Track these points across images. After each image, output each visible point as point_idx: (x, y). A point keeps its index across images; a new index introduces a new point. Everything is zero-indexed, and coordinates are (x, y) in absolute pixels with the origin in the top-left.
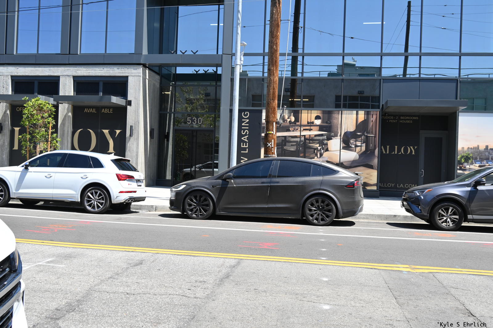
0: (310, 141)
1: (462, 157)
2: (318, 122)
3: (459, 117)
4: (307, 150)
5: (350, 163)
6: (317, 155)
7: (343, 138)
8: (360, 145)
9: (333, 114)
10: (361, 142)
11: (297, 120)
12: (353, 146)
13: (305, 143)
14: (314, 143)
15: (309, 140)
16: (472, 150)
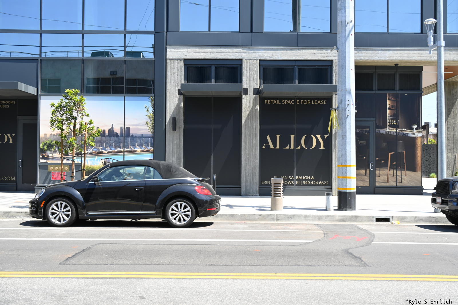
1: (45, 144)
3: (41, 101)
16: (55, 136)
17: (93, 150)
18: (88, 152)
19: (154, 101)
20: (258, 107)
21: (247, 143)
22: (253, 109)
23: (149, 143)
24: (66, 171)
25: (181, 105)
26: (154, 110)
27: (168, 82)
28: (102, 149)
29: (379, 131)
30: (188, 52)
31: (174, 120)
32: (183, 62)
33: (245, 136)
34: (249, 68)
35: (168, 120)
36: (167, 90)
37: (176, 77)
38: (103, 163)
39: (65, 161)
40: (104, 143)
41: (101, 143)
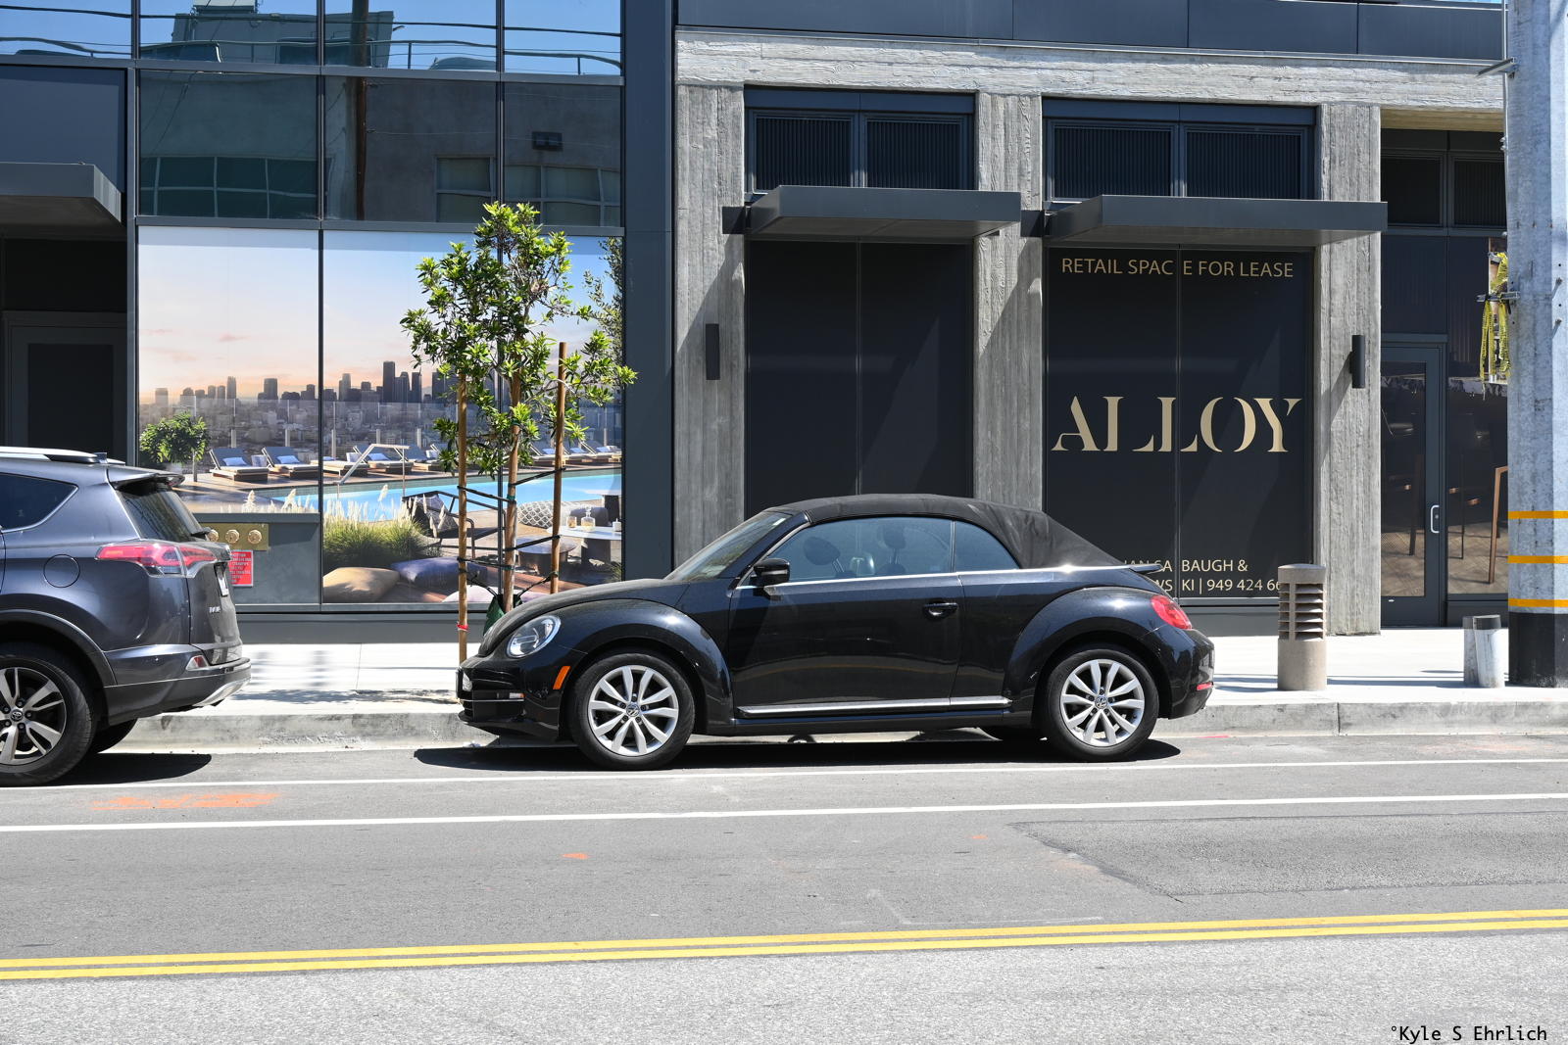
1: (162, 434)
16: (204, 402)
17: (368, 458)
18: (349, 467)
19: (624, 256)
20: (1037, 286)
21: (999, 430)
22: (1019, 296)
23: (605, 430)
24: (253, 546)
25: (736, 273)
26: (624, 291)
27: (683, 179)
28: (408, 454)
29: (1458, 385)
30: (762, 58)
31: (711, 336)
32: (741, 94)
33: (991, 403)
34: (1005, 129)
35: (682, 334)
36: (680, 213)
37: (716, 158)
38: (413, 514)
39: (249, 507)
40: (415, 431)
41: (403, 429)
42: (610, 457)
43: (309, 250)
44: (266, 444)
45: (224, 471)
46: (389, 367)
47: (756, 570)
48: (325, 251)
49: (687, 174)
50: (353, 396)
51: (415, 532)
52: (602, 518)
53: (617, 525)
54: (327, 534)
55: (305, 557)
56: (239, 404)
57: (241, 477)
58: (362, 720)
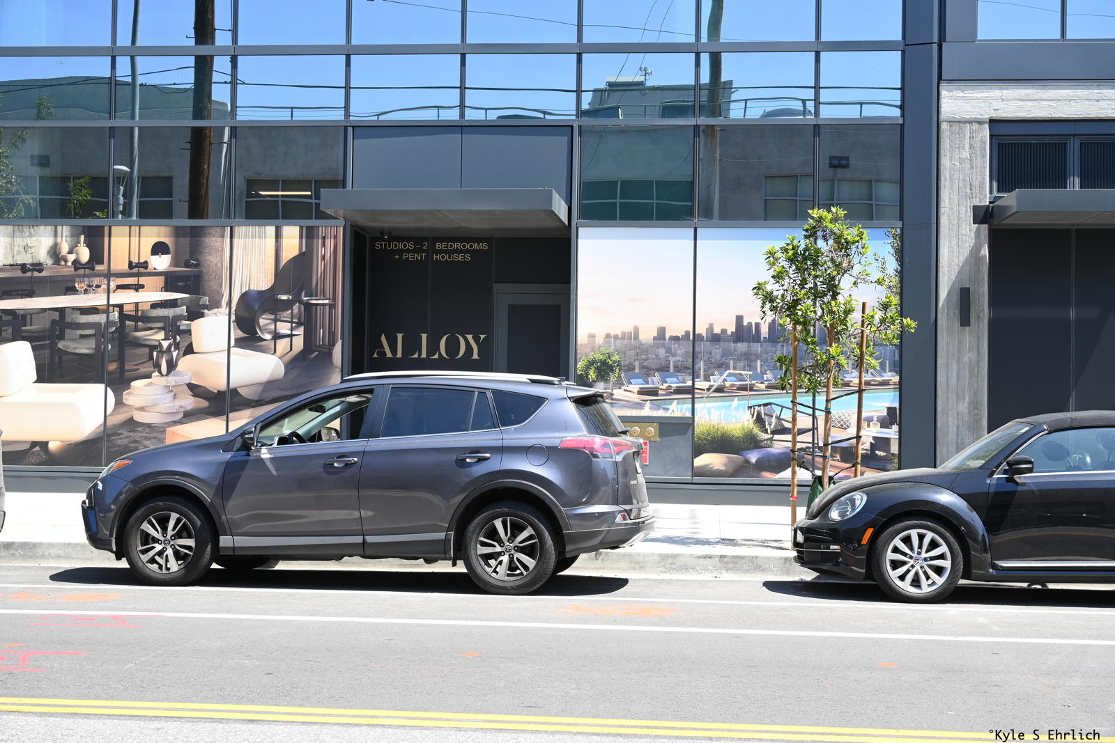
0: (136, 322)
1: (591, 363)
2: (162, 263)
3: (579, 241)
4: (129, 351)
5: (260, 389)
6: (157, 366)
7: (236, 311)
8: (289, 332)
9: (204, 236)
10: (292, 322)
11: (97, 256)
12: (268, 337)
13: (121, 328)
14: (151, 329)
15: (135, 318)
16: (618, 342)
17: (725, 380)
18: (712, 386)
19: (902, 241)
23: (887, 362)
24: (649, 438)
25: (982, 252)
26: (901, 265)
27: (945, 187)
28: (752, 378)
30: (1003, 100)
31: (964, 296)
32: (987, 126)
35: (943, 295)
36: (942, 210)
37: (968, 172)
38: (755, 418)
39: (647, 411)
40: (756, 361)
41: (748, 360)
42: (891, 380)
43: (687, 241)
44: (658, 370)
45: (631, 388)
46: (739, 319)
47: (1008, 464)
48: (698, 242)
49: (947, 183)
50: (715, 338)
51: (756, 430)
52: (885, 423)
53: (895, 428)
54: (697, 431)
55: (682, 446)
56: (641, 344)
57: (641, 392)
58: (726, 559)
